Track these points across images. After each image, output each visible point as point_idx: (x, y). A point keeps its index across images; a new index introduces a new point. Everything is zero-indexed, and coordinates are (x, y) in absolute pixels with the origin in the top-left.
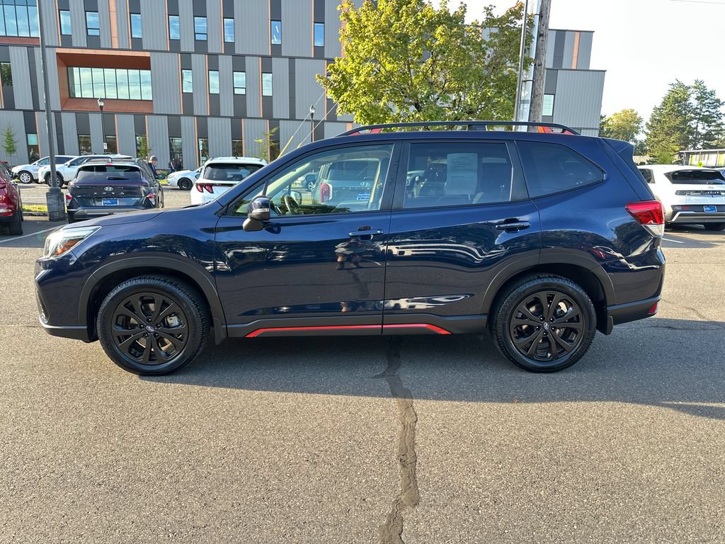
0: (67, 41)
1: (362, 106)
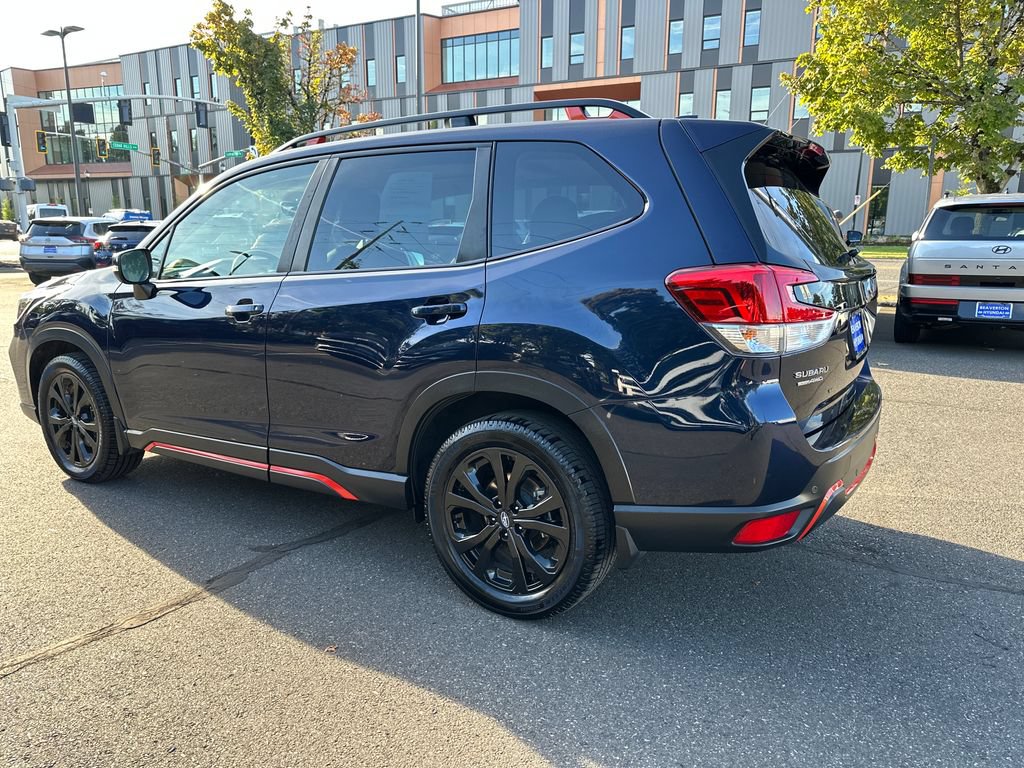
0: (547, 74)
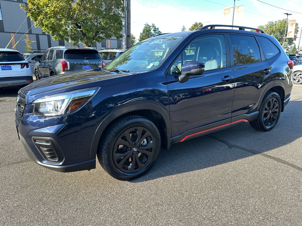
1: (52, 23)
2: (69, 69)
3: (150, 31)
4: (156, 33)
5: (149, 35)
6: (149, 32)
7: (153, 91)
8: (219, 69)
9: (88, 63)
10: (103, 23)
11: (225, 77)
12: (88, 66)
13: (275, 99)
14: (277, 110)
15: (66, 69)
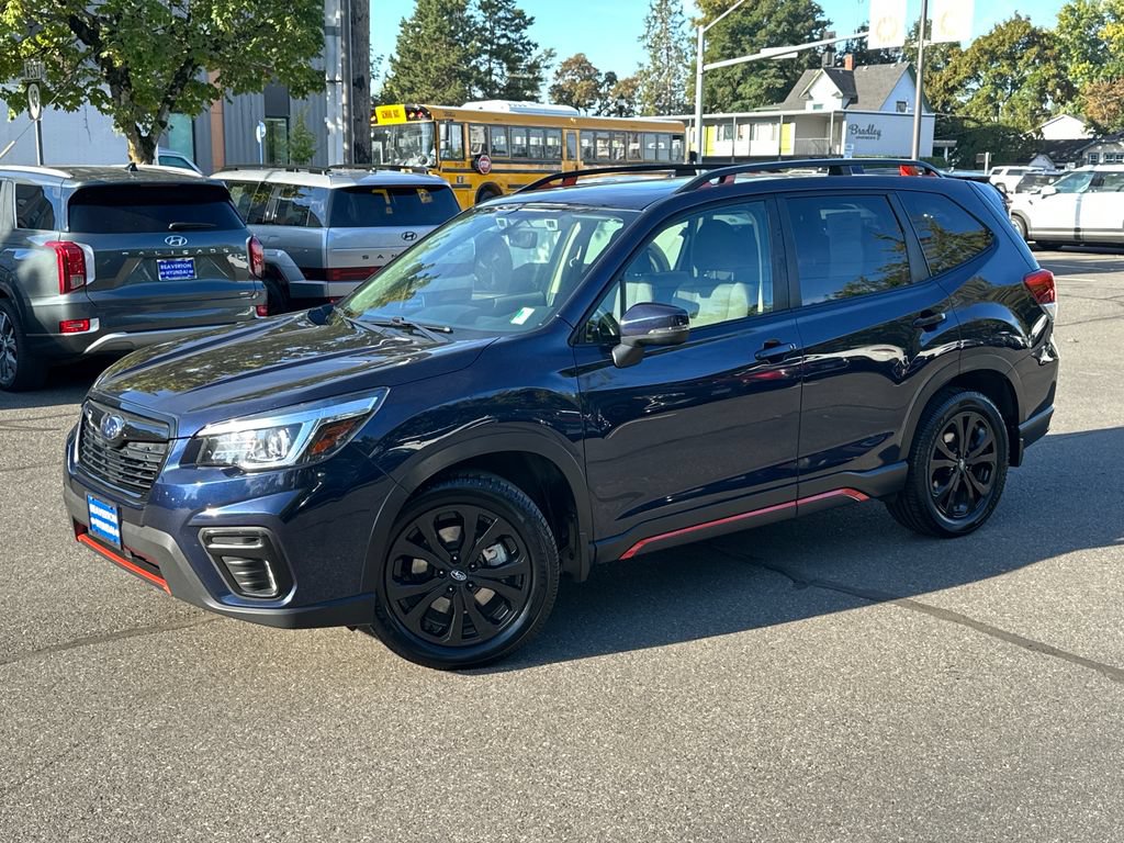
2: (90, 280)
3: (463, 9)
4: (498, 22)
5: (452, 34)
6: (457, 15)
7: (529, 394)
8: (752, 319)
9: (186, 253)
10: (220, 15)
11: (768, 346)
12: (183, 262)
13: (975, 417)
14: (992, 458)
15: (75, 281)
